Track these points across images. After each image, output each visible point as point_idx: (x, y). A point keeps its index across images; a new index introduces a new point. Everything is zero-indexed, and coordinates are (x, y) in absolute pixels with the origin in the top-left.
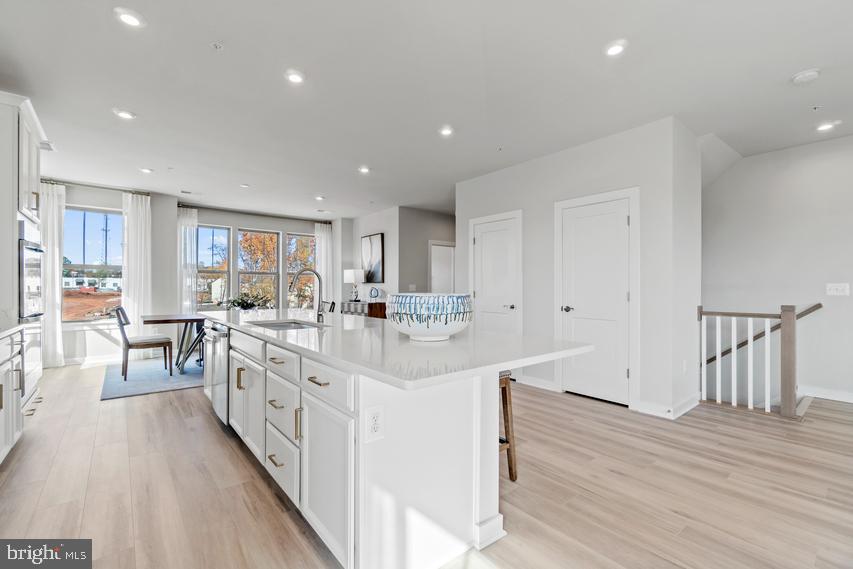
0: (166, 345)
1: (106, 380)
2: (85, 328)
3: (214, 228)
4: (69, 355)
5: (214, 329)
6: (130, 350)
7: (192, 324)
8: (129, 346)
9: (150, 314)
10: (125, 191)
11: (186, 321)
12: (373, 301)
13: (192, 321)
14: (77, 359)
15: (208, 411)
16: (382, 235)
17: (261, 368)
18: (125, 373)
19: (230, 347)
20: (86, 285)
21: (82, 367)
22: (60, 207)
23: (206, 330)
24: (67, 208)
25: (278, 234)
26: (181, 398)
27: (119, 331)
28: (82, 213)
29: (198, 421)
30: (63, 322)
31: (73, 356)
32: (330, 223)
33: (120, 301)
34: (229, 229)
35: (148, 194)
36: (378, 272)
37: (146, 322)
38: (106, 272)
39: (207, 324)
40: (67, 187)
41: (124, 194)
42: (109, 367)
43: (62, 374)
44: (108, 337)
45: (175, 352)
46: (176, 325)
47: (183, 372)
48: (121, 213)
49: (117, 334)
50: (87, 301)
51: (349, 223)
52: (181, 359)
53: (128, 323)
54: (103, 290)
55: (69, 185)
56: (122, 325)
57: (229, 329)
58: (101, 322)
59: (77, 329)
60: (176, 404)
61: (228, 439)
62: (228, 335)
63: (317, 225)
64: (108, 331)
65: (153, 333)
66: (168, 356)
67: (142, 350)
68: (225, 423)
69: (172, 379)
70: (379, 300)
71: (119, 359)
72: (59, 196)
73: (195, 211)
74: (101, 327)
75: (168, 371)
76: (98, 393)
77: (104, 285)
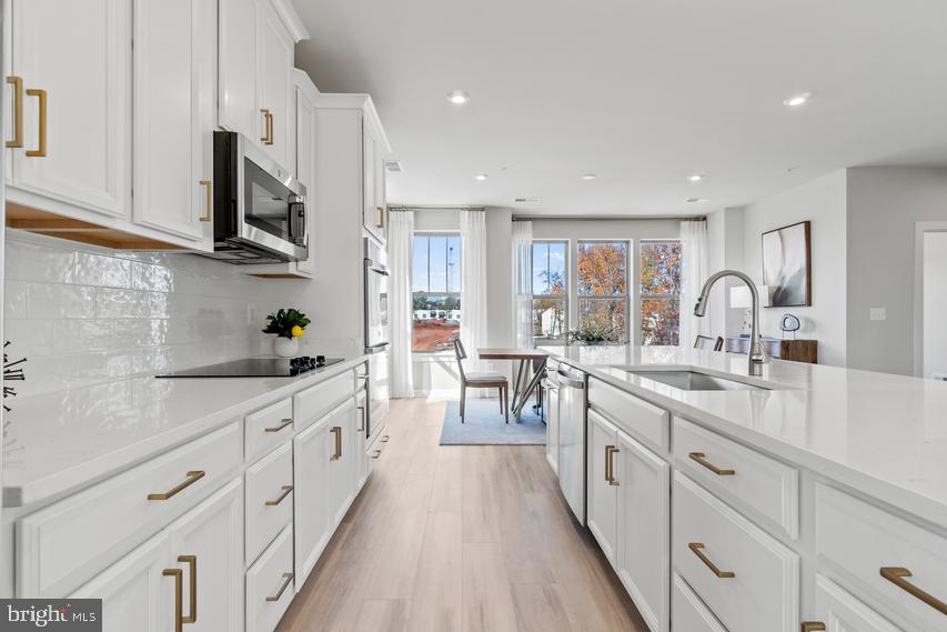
0: (501, 384)
1: (446, 418)
2: (431, 359)
3: (549, 242)
4: (418, 387)
5: (561, 373)
6: (467, 388)
7: (529, 362)
8: (466, 383)
9: (486, 347)
10: (462, 209)
11: (522, 357)
12: (789, 336)
13: (529, 357)
14: (424, 391)
15: (552, 487)
16: (808, 225)
17: (662, 463)
18: (462, 414)
19: (588, 405)
20: (437, 317)
21: (428, 401)
22: (410, 235)
23: (548, 372)
24: (415, 234)
25: (628, 242)
26: (518, 457)
27: (457, 364)
28: (426, 239)
29: (540, 501)
30: (413, 352)
31: (422, 389)
32: (705, 219)
33: (458, 334)
34: (566, 242)
35: (483, 209)
36: (798, 287)
37: (482, 357)
38: (453, 304)
39: (550, 363)
40: (415, 212)
41: (462, 212)
42: (449, 403)
43: (412, 407)
44: (448, 369)
45: (511, 394)
46: (510, 361)
47: (519, 421)
48: (458, 234)
49: (455, 367)
50: (439, 332)
51: (737, 214)
52: (517, 403)
53: (465, 357)
54: (450, 321)
55: (416, 210)
56: (459, 358)
57: (587, 376)
58: (444, 353)
59: (424, 359)
60: (514, 467)
61: (584, 546)
62: (585, 386)
63: (683, 223)
64: (448, 364)
65: (488, 370)
66: (503, 397)
67: (479, 389)
68: (581, 521)
69: (508, 427)
70: (800, 336)
71: (457, 396)
72: (409, 223)
73: (530, 223)
74: (443, 359)
75: (503, 416)
76: (437, 436)
77: (450, 317)
